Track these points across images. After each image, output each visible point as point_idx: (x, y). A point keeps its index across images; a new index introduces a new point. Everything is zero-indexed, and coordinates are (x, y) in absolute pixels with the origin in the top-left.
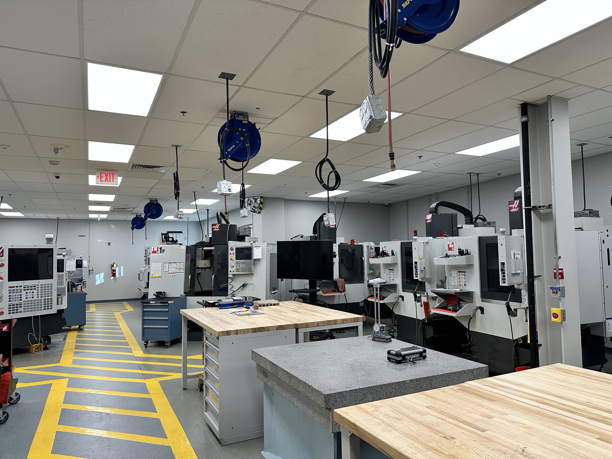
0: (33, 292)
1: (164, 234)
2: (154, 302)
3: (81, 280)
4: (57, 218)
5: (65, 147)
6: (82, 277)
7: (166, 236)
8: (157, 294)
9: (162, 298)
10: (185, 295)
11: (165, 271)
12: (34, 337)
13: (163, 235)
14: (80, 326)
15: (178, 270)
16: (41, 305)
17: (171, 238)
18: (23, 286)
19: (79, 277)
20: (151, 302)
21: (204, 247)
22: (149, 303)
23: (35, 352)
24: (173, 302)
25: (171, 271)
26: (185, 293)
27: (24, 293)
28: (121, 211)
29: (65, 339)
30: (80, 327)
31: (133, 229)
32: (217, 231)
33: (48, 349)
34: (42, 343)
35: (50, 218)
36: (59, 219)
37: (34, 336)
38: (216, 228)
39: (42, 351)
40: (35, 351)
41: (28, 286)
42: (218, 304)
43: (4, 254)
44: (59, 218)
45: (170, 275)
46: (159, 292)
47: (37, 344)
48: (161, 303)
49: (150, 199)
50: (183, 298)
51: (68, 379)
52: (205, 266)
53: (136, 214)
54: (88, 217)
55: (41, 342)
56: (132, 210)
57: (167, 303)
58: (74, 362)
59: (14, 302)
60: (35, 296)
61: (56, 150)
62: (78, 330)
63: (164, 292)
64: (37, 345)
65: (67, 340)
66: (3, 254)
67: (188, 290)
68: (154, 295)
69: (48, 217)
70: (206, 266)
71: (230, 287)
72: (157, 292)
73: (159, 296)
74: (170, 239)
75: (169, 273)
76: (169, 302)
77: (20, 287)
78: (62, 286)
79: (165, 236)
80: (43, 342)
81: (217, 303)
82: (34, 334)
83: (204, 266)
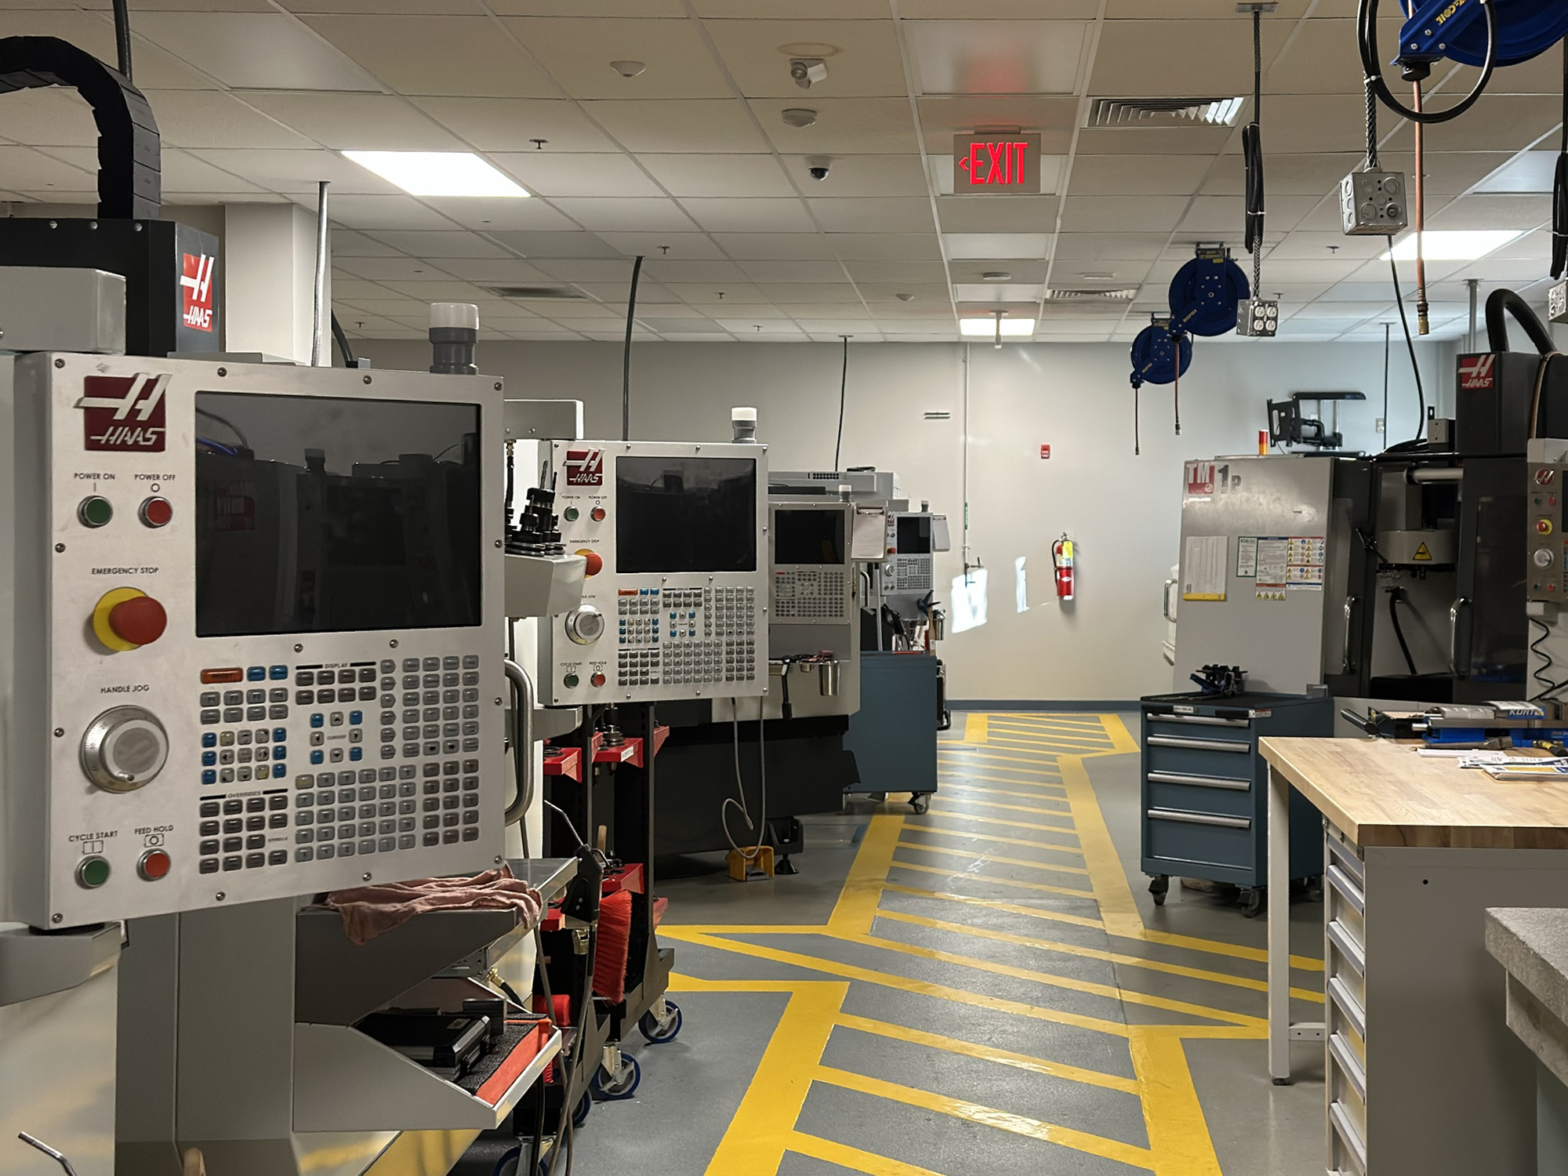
0: (692, 616)
1: (1280, 407)
2: (1190, 709)
3: (924, 605)
4: (843, 340)
5: (827, 55)
6: (927, 591)
7: (1288, 414)
8: (1208, 677)
9: (1225, 697)
10: (1325, 687)
11: (1241, 572)
12: (742, 814)
13: (1275, 412)
14: (916, 796)
15: (1296, 573)
16: (718, 662)
17: (1312, 423)
18: (661, 592)
19: (918, 591)
20: (1179, 708)
21: (1417, 468)
22: (1170, 711)
23: (749, 878)
24: (1268, 714)
25: (1268, 574)
26: (1326, 678)
27: (663, 617)
28: (1084, 302)
29: (856, 841)
30: (916, 801)
31: (1136, 386)
32: (1480, 388)
33: (791, 872)
34: (772, 845)
35: (816, 339)
36: (850, 343)
37: (744, 809)
38: (1478, 377)
39: (771, 876)
40: (747, 874)
41: (677, 592)
42: (1425, 726)
43: (603, 475)
44: (848, 340)
45: (1263, 594)
46: (1216, 666)
47: (755, 847)
48: (1218, 715)
49: (1198, 244)
50: (1313, 702)
51: (849, 983)
52: (1420, 560)
53: (1153, 314)
54: (959, 333)
55: (768, 841)
56: (1131, 293)
57: (1245, 716)
58: (880, 928)
59: (634, 646)
60: (700, 629)
61: (799, 70)
62: (907, 813)
63: (1236, 669)
64: (755, 850)
65: (865, 846)
66: (600, 478)
67: (1339, 667)
68: (1194, 678)
69: (807, 334)
70: (1426, 556)
71: (1533, 663)
72: (1206, 667)
73: (1216, 686)
74: (1309, 431)
75: (1258, 585)
76: (1252, 713)
77: (653, 592)
78: (838, 621)
79: (1283, 414)
80: (775, 838)
81: (1420, 720)
82: (742, 807)
83: (1418, 557)
